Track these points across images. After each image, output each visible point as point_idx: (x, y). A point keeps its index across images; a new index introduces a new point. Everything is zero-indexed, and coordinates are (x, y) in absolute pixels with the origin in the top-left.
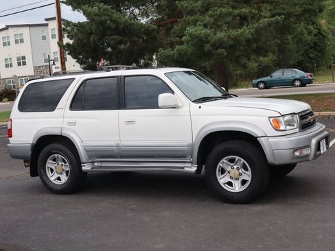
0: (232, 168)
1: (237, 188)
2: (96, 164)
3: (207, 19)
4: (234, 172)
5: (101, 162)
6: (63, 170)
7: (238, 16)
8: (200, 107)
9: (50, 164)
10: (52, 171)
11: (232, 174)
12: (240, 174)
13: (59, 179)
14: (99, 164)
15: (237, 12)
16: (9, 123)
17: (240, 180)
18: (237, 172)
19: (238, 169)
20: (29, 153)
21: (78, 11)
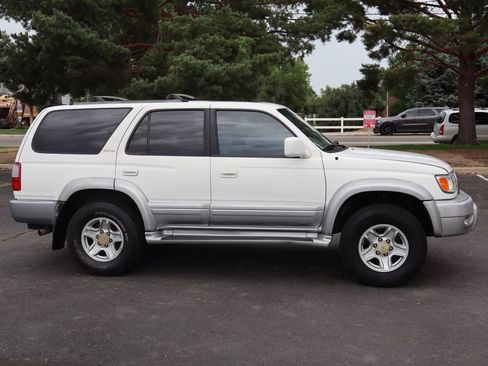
0: (380, 240)
1: (386, 266)
2: (166, 233)
3: (197, 47)
4: (383, 246)
5: (172, 229)
6: (111, 241)
7: (231, 47)
8: (337, 158)
9: (88, 231)
10: (90, 241)
11: (379, 248)
12: (391, 249)
13: (102, 253)
14: (170, 233)
15: (230, 42)
16: (15, 169)
17: (390, 256)
18: (387, 246)
19: (388, 242)
20: (53, 215)
21: (7, 19)
